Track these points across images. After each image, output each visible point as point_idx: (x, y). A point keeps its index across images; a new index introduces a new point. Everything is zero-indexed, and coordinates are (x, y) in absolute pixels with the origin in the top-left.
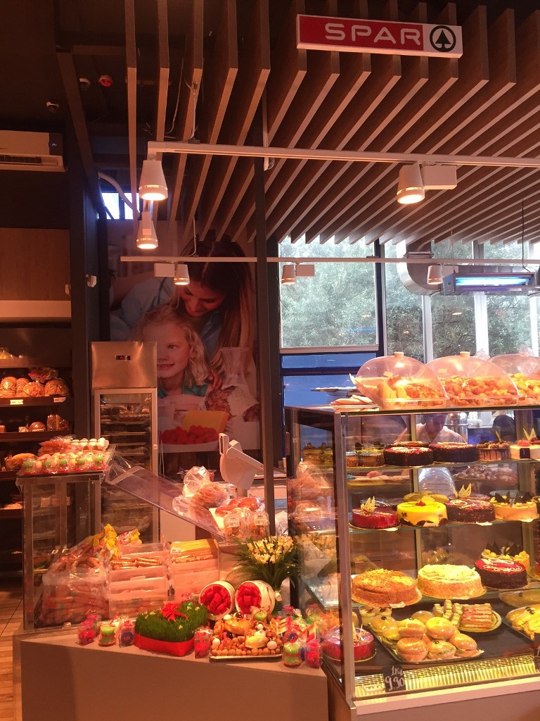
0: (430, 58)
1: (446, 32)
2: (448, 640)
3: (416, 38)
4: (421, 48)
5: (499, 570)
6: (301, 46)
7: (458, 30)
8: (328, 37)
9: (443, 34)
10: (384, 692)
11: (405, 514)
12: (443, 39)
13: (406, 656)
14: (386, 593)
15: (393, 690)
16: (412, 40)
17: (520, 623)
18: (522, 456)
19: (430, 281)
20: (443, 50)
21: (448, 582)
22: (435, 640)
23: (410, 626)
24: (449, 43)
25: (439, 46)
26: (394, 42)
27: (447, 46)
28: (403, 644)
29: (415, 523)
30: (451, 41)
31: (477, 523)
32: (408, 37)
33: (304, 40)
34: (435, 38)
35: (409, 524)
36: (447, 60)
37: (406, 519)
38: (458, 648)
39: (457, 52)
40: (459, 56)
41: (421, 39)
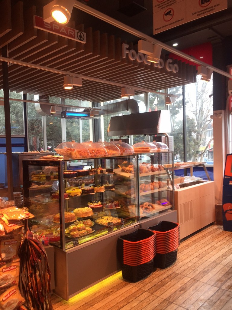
0: (76, 41)
1: (81, 34)
2: (84, 230)
3: (73, 34)
4: (74, 38)
5: (96, 207)
6: (35, 27)
7: (85, 34)
8: (45, 26)
9: (80, 34)
10: (73, 246)
11: (70, 193)
12: (80, 36)
13: (74, 236)
14: (68, 218)
15: (76, 245)
16: (72, 34)
17: (100, 222)
18: (101, 173)
19: (52, 112)
20: (81, 40)
21: (84, 212)
22: (81, 230)
23: (73, 227)
24: (82, 38)
25: (80, 38)
26: (66, 33)
27: (82, 39)
28: (72, 233)
29: (74, 196)
30: (83, 37)
31: (91, 194)
32: (71, 33)
33: (37, 25)
34: (79, 35)
35: (72, 196)
36: (81, 43)
37: (70, 195)
38: (88, 231)
39: (84, 42)
40: (85, 43)
41: (74, 34)
